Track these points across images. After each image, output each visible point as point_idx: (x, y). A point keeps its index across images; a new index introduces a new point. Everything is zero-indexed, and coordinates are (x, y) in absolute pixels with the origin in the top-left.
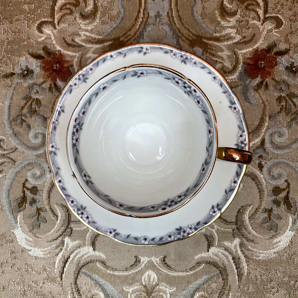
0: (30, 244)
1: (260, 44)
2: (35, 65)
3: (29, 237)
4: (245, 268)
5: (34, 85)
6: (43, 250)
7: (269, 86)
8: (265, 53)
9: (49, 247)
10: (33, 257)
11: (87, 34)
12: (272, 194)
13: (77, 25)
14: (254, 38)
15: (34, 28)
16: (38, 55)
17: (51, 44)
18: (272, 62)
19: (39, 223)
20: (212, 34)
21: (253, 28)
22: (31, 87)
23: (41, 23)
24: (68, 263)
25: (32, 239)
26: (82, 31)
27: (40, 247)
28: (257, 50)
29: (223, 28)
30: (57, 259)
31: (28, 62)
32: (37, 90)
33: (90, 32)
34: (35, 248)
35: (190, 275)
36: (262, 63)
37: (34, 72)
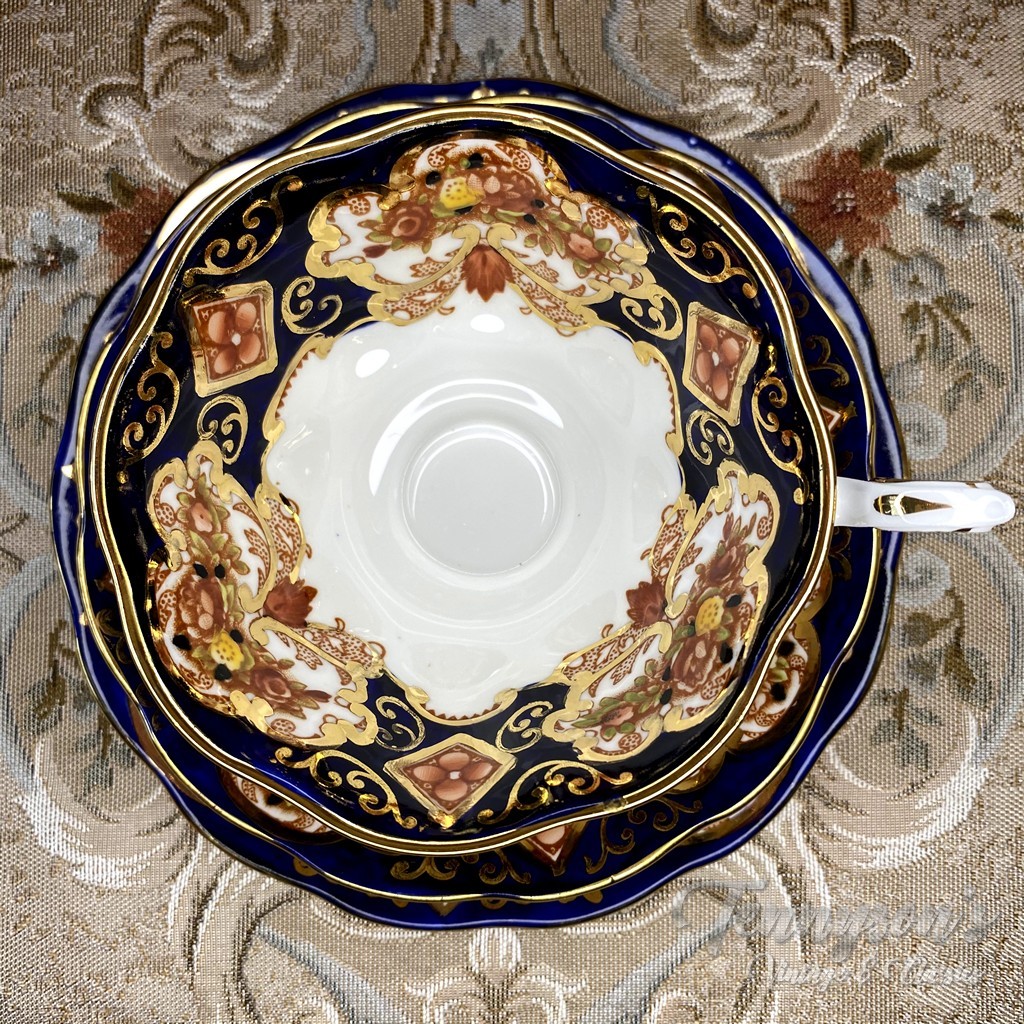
0: (78, 844)
1: (840, 134)
2: (81, 232)
3: (76, 819)
4: (822, 900)
5: (81, 299)
6: (122, 864)
7: (873, 273)
8: (856, 163)
9: (145, 853)
10: (90, 888)
11: (254, 124)
12: (903, 640)
13: (219, 94)
14: (817, 114)
15: (75, 109)
16: (90, 199)
17: (134, 160)
18: (881, 192)
19: (109, 768)
20: (675, 108)
21: (811, 83)
22: (68, 308)
23: (99, 92)
24: (211, 905)
25: (84, 826)
26: (237, 113)
27: (113, 854)
28: (826, 156)
29: (710, 85)
30: (172, 892)
31: (57, 225)
33: (263, 118)
34: (96, 856)
35: (634, 933)
36: (847, 196)
37: (78, 257)
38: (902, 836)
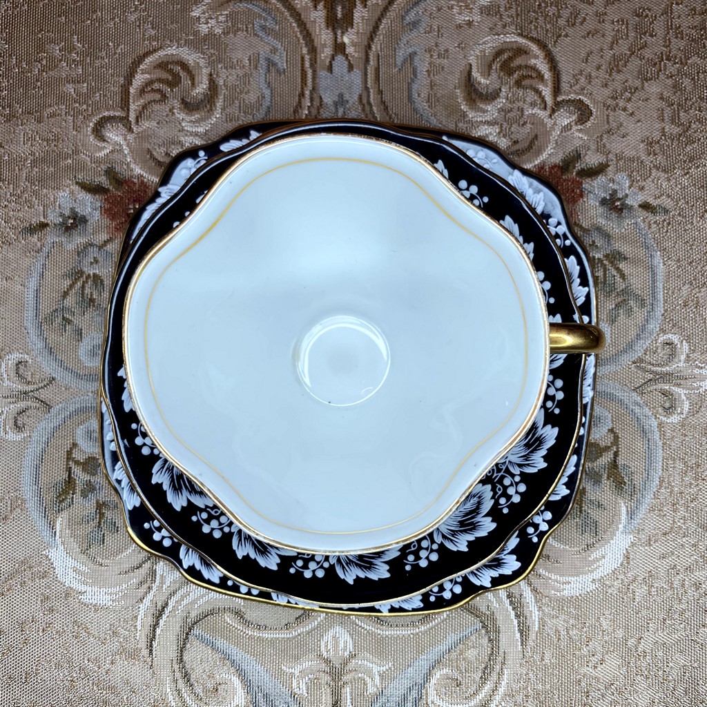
0: (83, 579)
1: (550, 155)
2: (89, 205)
3: (81, 565)
4: (533, 615)
5: (89, 247)
6: (109, 592)
8: (559, 173)
9: (124, 585)
10: (90, 606)
11: (197, 142)
13: (175, 123)
14: (536, 143)
15: (87, 131)
16: (96, 185)
17: (123, 162)
18: (574, 191)
19: (102, 533)
21: (533, 124)
22: (81, 252)
23: (102, 120)
24: (164, 617)
25: (86, 569)
26: (186, 135)
27: (104, 585)
28: (541, 168)
29: (472, 124)
30: (140, 609)
31: (75, 202)
32: (94, 258)
33: (202, 138)
34: (93, 587)
35: (420, 634)
37: (87, 221)
38: (581, 576)
